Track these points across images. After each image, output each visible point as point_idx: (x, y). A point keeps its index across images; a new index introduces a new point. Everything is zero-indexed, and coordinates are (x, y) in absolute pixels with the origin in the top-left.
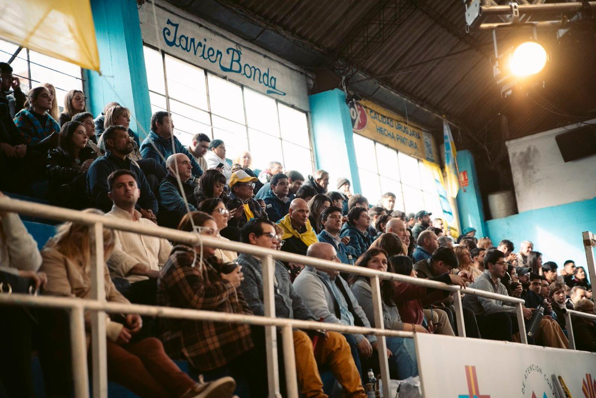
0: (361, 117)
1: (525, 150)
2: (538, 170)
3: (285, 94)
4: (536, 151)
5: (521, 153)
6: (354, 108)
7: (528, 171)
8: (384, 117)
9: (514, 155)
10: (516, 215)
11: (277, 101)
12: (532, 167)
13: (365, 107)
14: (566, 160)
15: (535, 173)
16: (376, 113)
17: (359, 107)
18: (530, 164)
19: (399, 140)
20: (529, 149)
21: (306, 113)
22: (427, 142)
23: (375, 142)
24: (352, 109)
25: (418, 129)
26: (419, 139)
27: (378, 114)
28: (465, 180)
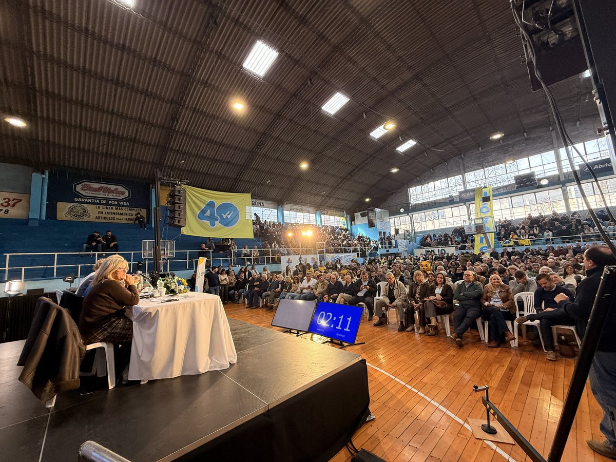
3: (311, 212)
10: (355, 225)
11: (309, 213)
12: (358, 218)
14: (362, 217)
17: (326, 211)
20: (357, 215)
21: (315, 214)
22: (342, 214)
28: (348, 219)
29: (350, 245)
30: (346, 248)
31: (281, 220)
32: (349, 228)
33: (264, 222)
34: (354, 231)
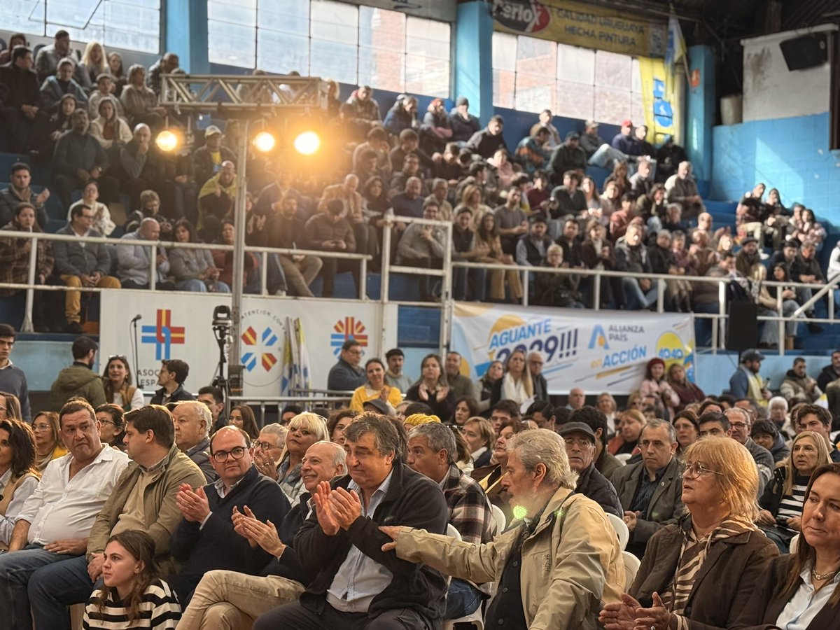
0: (540, 18)
1: (759, 51)
2: (768, 76)
3: (420, 7)
4: (769, 54)
5: (756, 55)
6: (531, 9)
7: (759, 77)
8: (582, 14)
9: (749, 56)
10: (740, 125)
11: (408, 15)
12: (762, 73)
13: (550, 6)
14: (791, 69)
15: (764, 79)
16: (567, 11)
17: (539, 7)
18: (762, 68)
19: (603, 39)
20: (763, 51)
21: (450, 23)
22: (655, 36)
23: (558, 43)
24: (527, 11)
25: (640, 21)
26: (641, 34)
27: (571, 12)
28: (698, 79)
29: (661, 260)
30: (629, 276)
31: (180, 46)
32: (696, 143)
33: (50, 48)
34: (729, 163)
